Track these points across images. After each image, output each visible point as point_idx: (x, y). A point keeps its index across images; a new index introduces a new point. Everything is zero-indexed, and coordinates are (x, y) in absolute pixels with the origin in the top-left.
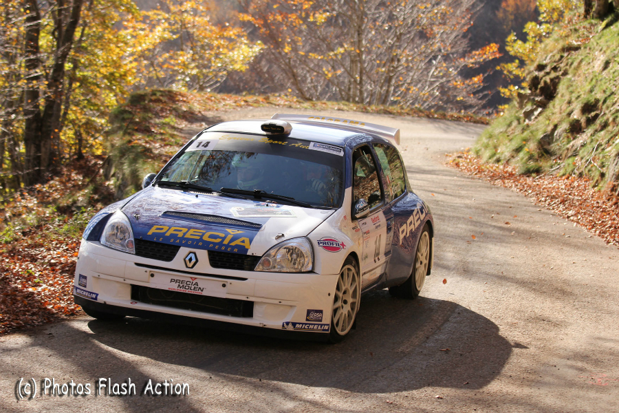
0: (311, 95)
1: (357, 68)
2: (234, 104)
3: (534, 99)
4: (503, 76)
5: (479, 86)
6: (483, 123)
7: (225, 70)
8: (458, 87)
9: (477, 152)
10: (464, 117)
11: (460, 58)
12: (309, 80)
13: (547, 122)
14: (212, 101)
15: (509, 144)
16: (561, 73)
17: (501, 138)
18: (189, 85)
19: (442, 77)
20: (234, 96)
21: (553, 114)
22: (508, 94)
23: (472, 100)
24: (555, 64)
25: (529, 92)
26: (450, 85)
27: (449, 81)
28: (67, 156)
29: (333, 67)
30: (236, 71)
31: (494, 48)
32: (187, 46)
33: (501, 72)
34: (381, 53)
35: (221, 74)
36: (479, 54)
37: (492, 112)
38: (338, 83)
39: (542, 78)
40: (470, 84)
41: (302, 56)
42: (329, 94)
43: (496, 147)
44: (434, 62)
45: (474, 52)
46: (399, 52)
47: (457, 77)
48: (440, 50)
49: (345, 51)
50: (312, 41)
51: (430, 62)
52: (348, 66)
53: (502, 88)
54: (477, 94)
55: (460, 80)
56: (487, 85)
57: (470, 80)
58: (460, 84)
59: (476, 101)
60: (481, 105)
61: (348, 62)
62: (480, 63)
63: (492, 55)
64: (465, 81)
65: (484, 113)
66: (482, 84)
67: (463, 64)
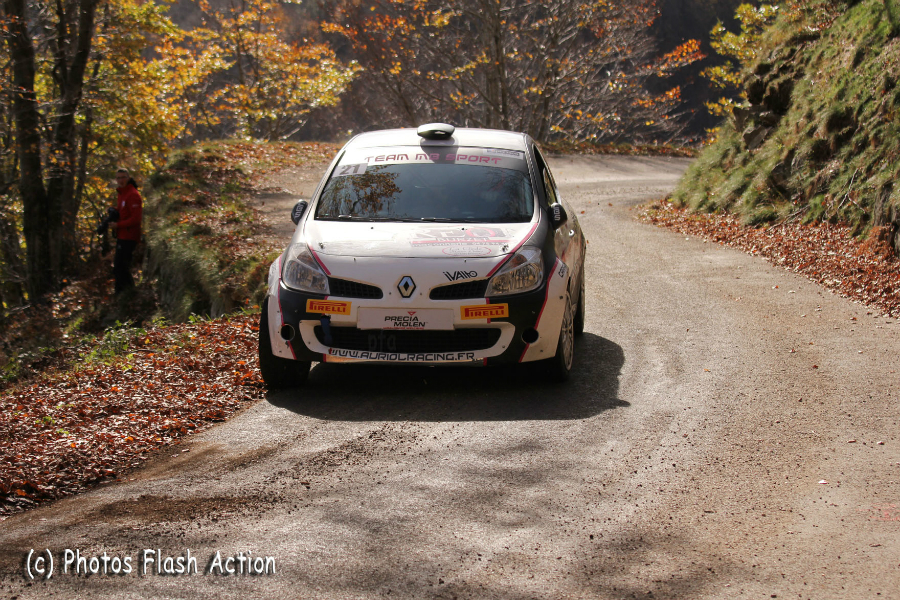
1: (497, 90)
2: (323, 155)
3: (757, 115)
4: (710, 85)
5: (676, 103)
6: (686, 155)
7: (306, 107)
8: (646, 106)
9: (682, 200)
10: (658, 149)
11: (646, 65)
12: (430, 113)
13: (780, 147)
14: (291, 153)
15: (726, 182)
16: (793, 74)
17: (712, 173)
18: (257, 132)
19: (622, 93)
20: (322, 144)
21: (787, 134)
22: (719, 110)
23: (665, 124)
24: (784, 62)
25: (750, 105)
26: (634, 104)
27: (632, 100)
28: (88, 249)
29: (463, 92)
30: (323, 106)
31: (693, 46)
32: (248, 77)
33: (707, 80)
34: (530, 67)
35: (301, 113)
36: (673, 57)
37: (699, 140)
38: (471, 114)
39: (767, 84)
40: (664, 100)
41: (416, 78)
43: (707, 189)
44: (609, 73)
45: (665, 55)
47: (643, 92)
48: (616, 55)
49: (479, 65)
50: (429, 55)
51: (602, 74)
52: (483, 88)
53: (710, 103)
54: (674, 114)
55: (649, 97)
56: (688, 101)
57: (662, 95)
58: (649, 102)
59: (673, 125)
60: (681, 131)
61: (484, 81)
62: (676, 70)
63: (691, 57)
64: (656, 98)
65: (686, 141)
66: (680, 100)
67: (650, 73)
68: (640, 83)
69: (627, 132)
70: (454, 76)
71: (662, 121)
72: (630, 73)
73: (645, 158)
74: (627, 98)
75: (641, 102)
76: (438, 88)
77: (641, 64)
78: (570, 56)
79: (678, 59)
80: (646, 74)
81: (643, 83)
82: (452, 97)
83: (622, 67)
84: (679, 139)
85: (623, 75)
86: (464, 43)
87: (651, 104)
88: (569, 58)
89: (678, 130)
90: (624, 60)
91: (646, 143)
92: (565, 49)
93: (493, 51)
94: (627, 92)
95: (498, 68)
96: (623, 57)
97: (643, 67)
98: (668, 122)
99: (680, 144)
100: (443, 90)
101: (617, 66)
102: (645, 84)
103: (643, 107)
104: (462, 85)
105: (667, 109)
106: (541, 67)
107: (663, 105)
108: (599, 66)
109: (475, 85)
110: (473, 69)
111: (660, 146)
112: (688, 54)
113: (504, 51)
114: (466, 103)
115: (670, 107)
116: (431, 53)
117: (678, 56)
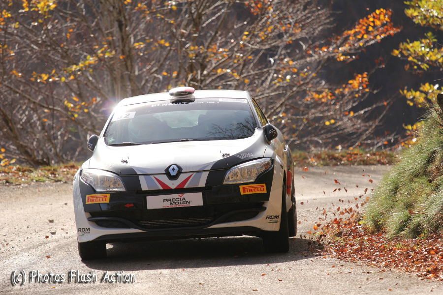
0: (45, 154)
4: (407, 67)
5: (364, 94)
6: (380, 162)
8: (323, 100)
9: (376, 222)
10: (343, 156)
11: (320, 47)
17: (415, 185)
19: (291, 86)
22: (421, 100)
23: (349, 123)
26: (307, 99)
27: (304, 94)
29: (80, 96)
31: (382, 17)
33: (404, 60)
34: (166, 59)
36: (356, 34)
37: (396, 142)
40: (346, 91)
41: (18, 82)
42: (79, 149)
43: (409, 206)
44: (272, 60)
45: (346, 33)
46: (202, 50)
47: (319, 83)
48: (280, 36)
49: (100, 60)
50: (32, 50)
51: (263, 61)
53: (409, 90)
54: (362, 110)
55: (326, 88)
56: (379, 90)
57: (344, 86)
58: (327, 96)
59: (360, 124)
60: (372, 131)
61: (107, 81)
62: (360, 51)
63: (380, 32)
64: (335, 89)
65: (380, 144)
66: (367, 90)
67: (326, 57)
68: (315, 69)
69: (300, 137)
70: (67, 77)
71: (345, 119)
74: (298, 92)
75: (316, 96)
76: (47, 93)
77: (314, 45)
78: (219, 42)
79: (363, 35)
80: (321, 59)
81: (317, 70)
82: (67, 105)
83: (289, 51)
84: (369, 142)
85: (291, 63)
86: (78, 32)
87: (329, 97)
88: (218, 44)
89: (368, 130)
90: (291, 42)
91: (326, 150)
92: (211, 32)
93: (117, 40)
94: (296, 85)
95: (124, 63)
96: (290, 38)
97: (317, 49)
98: (353, 119)
99: (371, 148)
100: (53, 95)
101: (281, 51)
102: (320, 71)
103: (320, 102)
104: (79, 87)
105: (351, 103)
106: (182, 57)
107: (346, 97)
108: (258, 51)
109: (96, 87)
110: (92, 66)
111: (346, 152)
112: (376, 28)
113: (132, 40)
114: (86, 110)
115: (356, 99)
116: (35, 47)
117: (363, 32)
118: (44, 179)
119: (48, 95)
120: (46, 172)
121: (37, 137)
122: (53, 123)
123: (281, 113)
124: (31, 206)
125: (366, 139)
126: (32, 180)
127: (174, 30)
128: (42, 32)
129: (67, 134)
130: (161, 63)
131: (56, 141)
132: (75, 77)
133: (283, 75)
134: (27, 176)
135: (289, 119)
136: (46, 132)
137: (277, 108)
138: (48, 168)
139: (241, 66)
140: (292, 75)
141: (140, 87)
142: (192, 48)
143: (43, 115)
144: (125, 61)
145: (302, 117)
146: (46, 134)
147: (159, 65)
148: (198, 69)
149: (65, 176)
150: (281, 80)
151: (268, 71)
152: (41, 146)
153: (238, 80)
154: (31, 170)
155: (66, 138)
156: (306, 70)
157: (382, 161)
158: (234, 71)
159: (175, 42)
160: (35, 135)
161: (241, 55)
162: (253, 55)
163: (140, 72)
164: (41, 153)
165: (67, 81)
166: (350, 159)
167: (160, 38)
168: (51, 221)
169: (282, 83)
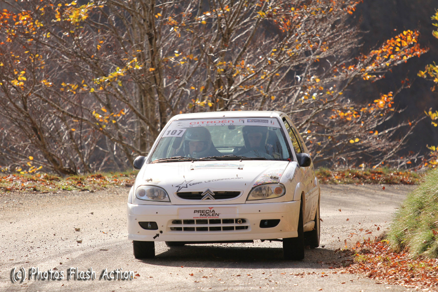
0: (72, 163)
1: (154, 104)
4: (433, 89)
5: (388, 114)
6: (403, 182)
8: (349, 119)
9: (399, 241)
10: (367, 175)
11: (347, 67)
12: (65, 136)
19: (317, 103)
23: (375, 141)
26: (333, 117)
29: (108, 106)
31: (409, 38)
34: (195, 72)
36: (383, 52)
37: (420, 162)
38: (120, 136)
40: (372, 110)
41: (47, 91)
42: (105, 159)
43: (433, 226)
44: (299, 79)
45: (372, 51)
47: (344, 101)
48: (307, 53)
49: (129, 72)
50: (62, 60)
51: (290, 78)
52: (135, 100)
53: (433, 111)
54: (386, 129)
55: (352, 107)
56: (403, 110)
57: (369, 105)
58: (352, 114)
59: (384, 143)
60: (396, 150)
61: (135, 93)
62: (386, 71)
63: (407, 52)
64: (361, 108)
65: (403, 164)
66: (392, 110)
67: (353, 76)
68: (340, 88)
70: (97, 88)
71: (370, 138)
72: (327, 76)
73: (351, 186)
74: (324, 110)
75: (343, 114)
76: (75, 103)
77: (341, 63)
78: (247, 57)
79: (390, 56)
80: (348, 77)
81: (343, 88)
82: (95, 115)
83: (315, 69)
84: (394, 161)
85: (318, 80)
86: (108, 43)
87: (354, 116)
88: (246, 60)
89: (392, 149)
90: (318, 60)
91: (350, 167)
92: (240, 48)
93: (147, 53)
94: (322, 102)
95: (153, 76)
96: (317, 57)
97: (343, 68)
98: (378, 139)
99: (395, 167)
100: (82, 106)
101: (309, 68)
102: (346, 90)
103: (345, 120)
104: (107, 98)
105: (376, 123)
106: (210, 72)
107: (371, 117)
108: (286, 68)
109: (125, 99)
110: (121, 77)
111: (369, 171)
112: (403, 49)
113: (161, 53)
114: (114, 122)
115: (380, 119)
116: (65, 57)
117: (390, 53)
118: (71, 187)
119: (76, 105)
120: (74, 181)
121: (65, 146)
122: (81, 133)
123: (306, 130)
124: (58, 214)
125: (390, 158)
126: (59, 188)
127: (204, 46)
128: (74, 42)
129: (94, 145)
130: (189, 77)
131: (83, 150)
132: (104, 88)
133: (309, 93)
134: (54, 185)
135: (313, 136)
136: (74, 142)
137: (303, 125)
138: (76, 177)
139: (268, 83)
140: (318, 93)
141: (168, 100)
142: (220, 63)
143: (71, 125)
144: (154, 74)
145: (327, 135)
146: (74, 143)
147: (187, 79)
148: (226, 84)
149: (91, 185)
150: (307, 98)
151: (295, 87)
152: (68, 156)
153: (265, 96)
154: (58, 179)
155: (92, 148)
156: (332, 88)
157: (405, 180)
158: (261, 87)
159: (204, 56)
160: (63, 145)
161: (269, 72)
162: (280, 72)
163: (168, 85)
164: (68, 162)
165: (96, 92)
166: (374, 178)
167: (189, 51)
168: (78, 230)
169: (308, 100)
